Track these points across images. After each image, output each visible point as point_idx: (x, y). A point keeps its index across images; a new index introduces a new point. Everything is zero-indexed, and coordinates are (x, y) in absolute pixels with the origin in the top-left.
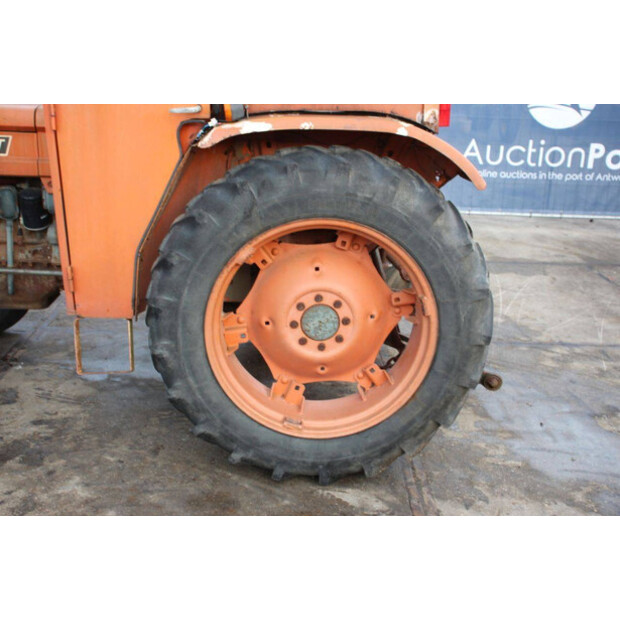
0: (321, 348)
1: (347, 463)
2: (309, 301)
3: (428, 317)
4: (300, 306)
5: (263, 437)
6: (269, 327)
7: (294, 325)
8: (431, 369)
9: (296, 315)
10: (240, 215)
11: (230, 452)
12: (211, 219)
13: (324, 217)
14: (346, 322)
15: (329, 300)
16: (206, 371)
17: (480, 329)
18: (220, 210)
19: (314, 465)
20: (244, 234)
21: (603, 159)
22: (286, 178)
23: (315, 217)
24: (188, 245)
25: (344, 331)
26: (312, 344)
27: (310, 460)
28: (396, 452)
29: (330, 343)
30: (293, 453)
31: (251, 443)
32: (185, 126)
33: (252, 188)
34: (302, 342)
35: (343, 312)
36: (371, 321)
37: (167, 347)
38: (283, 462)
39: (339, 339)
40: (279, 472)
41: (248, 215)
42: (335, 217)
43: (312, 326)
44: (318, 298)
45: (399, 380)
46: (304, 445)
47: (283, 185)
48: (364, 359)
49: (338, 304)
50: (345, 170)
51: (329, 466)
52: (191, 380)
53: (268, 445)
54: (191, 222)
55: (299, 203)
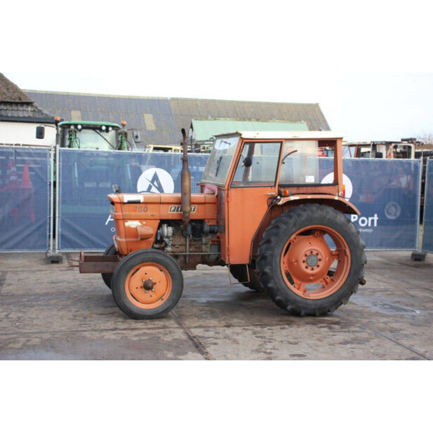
0: (312, 269)
1: (325, 308)
2: (308, 253)
3: (347, 256)
4: (306, 255)
6: (295, 264)
7: (304, 262)
8: (349, 273)
9: (304, 258)
10: (292, 224)
11: (287, 306)
12: (283, 227)
13: (317, 224)
14: (320, 260)
15: (315, 253)
16: (280, 276)
17: (363, 259)
18: (286, 223)
20: (294, 230)
21: (358, 221)
22: (305, 213)
23: (314, 224)
24: (276, 235)
25: (320, 263)
26: (310, 268)
27: (313, 307)
28: (340, 303)
29: (315, 268)
31: (294, 302)
32: (270, 198)
33: (296, 216)
34: (307, 267)
35: (319, 257)
37: (269, 269)
38: (305, 308)
39: (318, 266)
40: (303, 312)
41: (295, 224)
43: (309, 262)
44: (311, 252)
45: (338, 279)
46: (311, 302)
47: (305, 215)
48: (324, 274)
49: (317, 254)
50: (323, 210)
51: (319, 309)
52: (276, 280)
53: (299, 302)
54: (277, 227)
55: (310, 220)
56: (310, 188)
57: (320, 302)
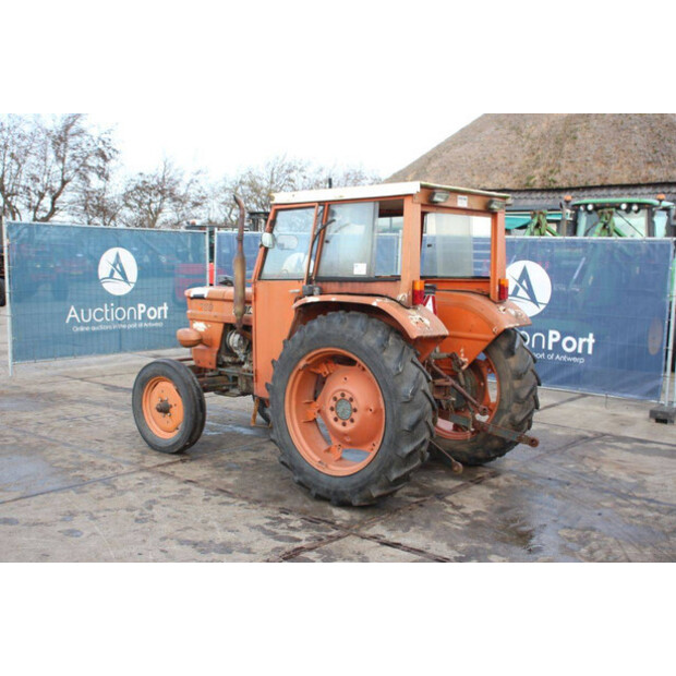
2: (339, 396)
4: (335, 399)
5: (306, 469)
7: (332, 409)
9: (333, 403)
14: (355, 410)
15: (347, 396)
19: (328, 491)
25: (355, 416)
26: (341, 422)
27: (326, 487)
30: (319, 481)
31: (302, 472)
34: (336, 420)
35: (354, 405)
36: (370, 413)
38: (315, 486)
39: (352, 421)
40: (313, 492)
42: (339, 347)
43: (340, 410)
44: (343, 395)
49: (351, 400)
56: (357, 284)
57: (337, 481)
